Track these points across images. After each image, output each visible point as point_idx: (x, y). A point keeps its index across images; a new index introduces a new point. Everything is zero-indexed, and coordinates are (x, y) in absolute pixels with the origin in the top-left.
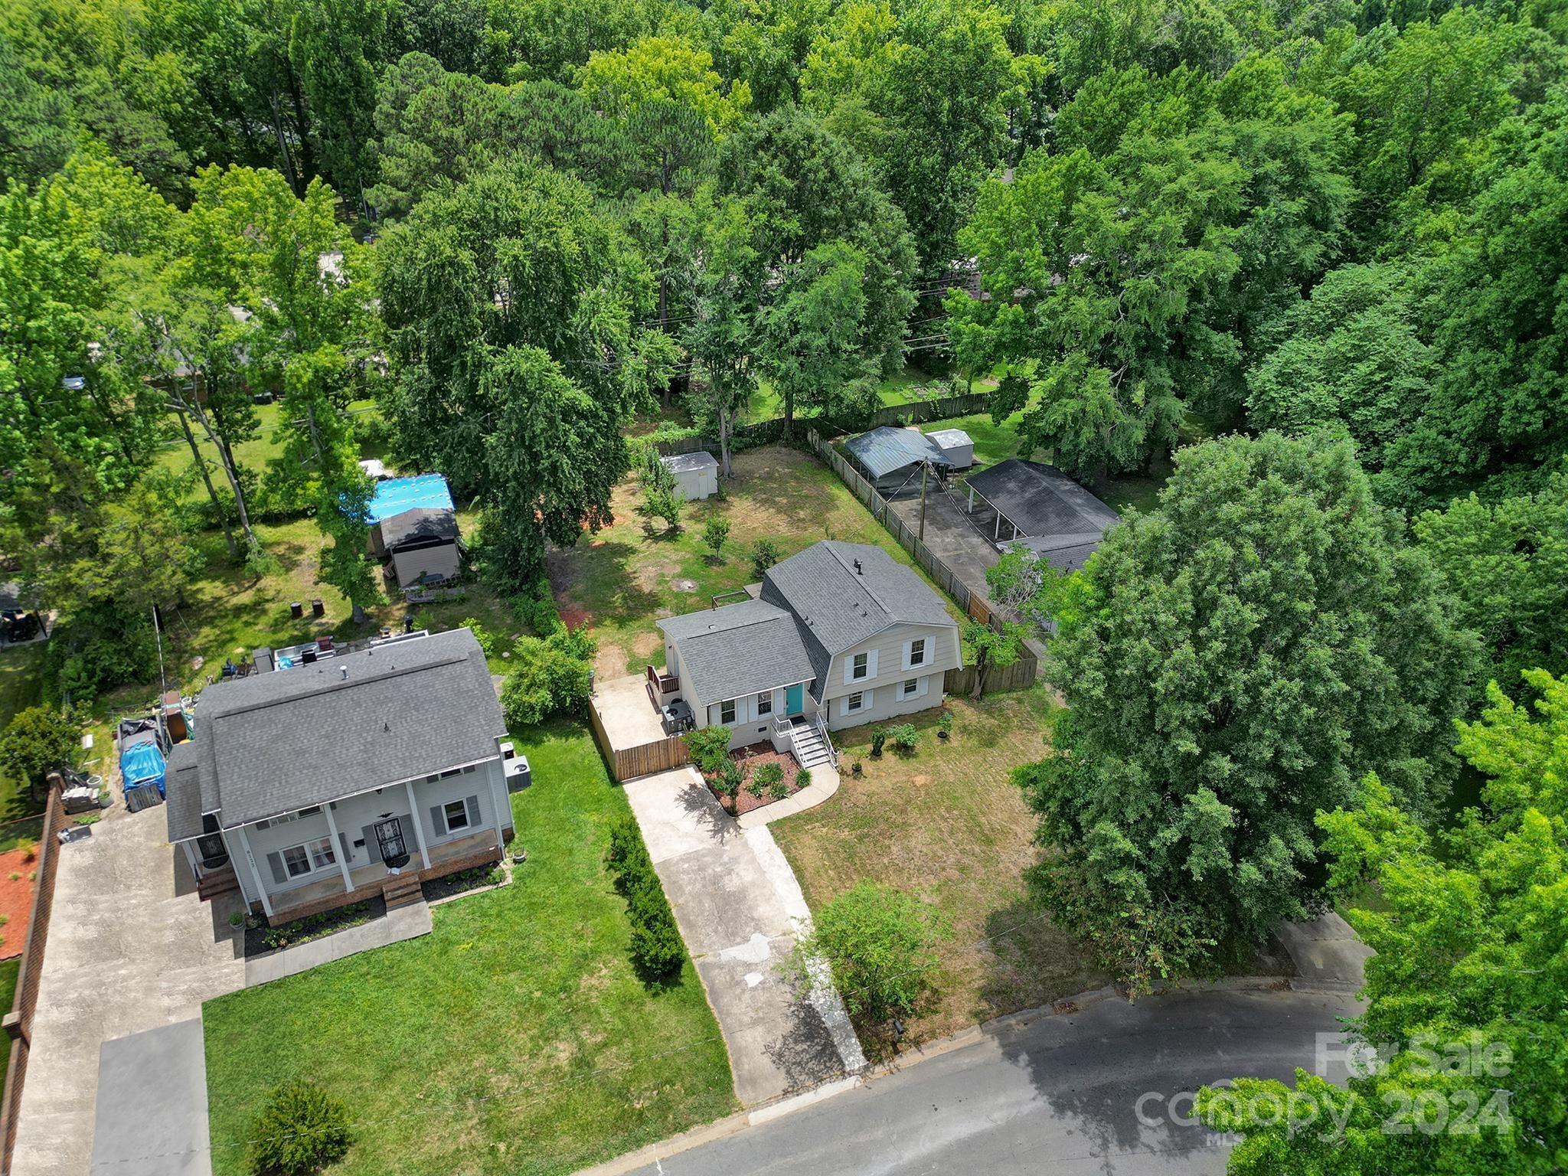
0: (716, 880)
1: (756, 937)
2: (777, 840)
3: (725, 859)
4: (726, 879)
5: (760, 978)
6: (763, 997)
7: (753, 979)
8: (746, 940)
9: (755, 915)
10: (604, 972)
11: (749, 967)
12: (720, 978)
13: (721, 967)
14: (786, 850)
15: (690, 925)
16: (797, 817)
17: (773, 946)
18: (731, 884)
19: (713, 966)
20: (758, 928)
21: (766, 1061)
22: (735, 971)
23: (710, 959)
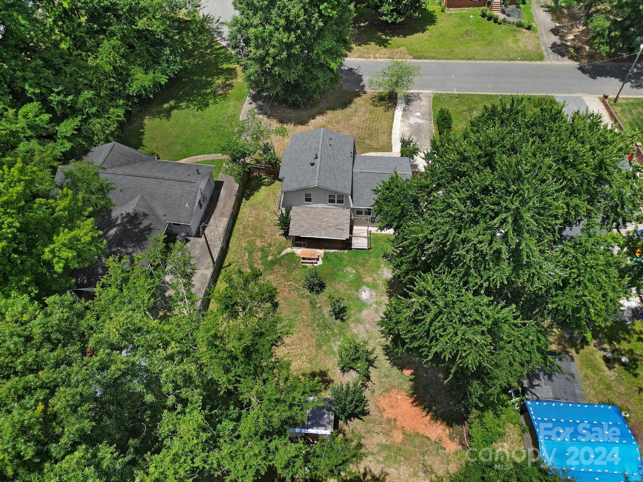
1: (412, 123)
2: (392, 146)
5: (416, 114)
6: (418, 109)
7: (418, 114)
11: (418, 117)
12: (427, 117)
13: (426, 119)
14: (390, 142)
16: (380, 151)
17: (409, 120)
19: (428, 120)
20: (411, 125)
21: (423, 99)
22: (423, 117)
23: (428, 122)
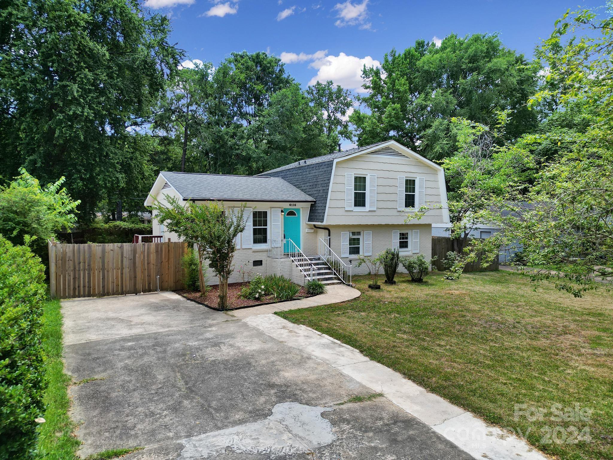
0: (187, 353)
1: (284, 410)
3: (208, 335)
4: (209, 351)
8: (260, 414)
17: (334, 418)
18: (220, 354)
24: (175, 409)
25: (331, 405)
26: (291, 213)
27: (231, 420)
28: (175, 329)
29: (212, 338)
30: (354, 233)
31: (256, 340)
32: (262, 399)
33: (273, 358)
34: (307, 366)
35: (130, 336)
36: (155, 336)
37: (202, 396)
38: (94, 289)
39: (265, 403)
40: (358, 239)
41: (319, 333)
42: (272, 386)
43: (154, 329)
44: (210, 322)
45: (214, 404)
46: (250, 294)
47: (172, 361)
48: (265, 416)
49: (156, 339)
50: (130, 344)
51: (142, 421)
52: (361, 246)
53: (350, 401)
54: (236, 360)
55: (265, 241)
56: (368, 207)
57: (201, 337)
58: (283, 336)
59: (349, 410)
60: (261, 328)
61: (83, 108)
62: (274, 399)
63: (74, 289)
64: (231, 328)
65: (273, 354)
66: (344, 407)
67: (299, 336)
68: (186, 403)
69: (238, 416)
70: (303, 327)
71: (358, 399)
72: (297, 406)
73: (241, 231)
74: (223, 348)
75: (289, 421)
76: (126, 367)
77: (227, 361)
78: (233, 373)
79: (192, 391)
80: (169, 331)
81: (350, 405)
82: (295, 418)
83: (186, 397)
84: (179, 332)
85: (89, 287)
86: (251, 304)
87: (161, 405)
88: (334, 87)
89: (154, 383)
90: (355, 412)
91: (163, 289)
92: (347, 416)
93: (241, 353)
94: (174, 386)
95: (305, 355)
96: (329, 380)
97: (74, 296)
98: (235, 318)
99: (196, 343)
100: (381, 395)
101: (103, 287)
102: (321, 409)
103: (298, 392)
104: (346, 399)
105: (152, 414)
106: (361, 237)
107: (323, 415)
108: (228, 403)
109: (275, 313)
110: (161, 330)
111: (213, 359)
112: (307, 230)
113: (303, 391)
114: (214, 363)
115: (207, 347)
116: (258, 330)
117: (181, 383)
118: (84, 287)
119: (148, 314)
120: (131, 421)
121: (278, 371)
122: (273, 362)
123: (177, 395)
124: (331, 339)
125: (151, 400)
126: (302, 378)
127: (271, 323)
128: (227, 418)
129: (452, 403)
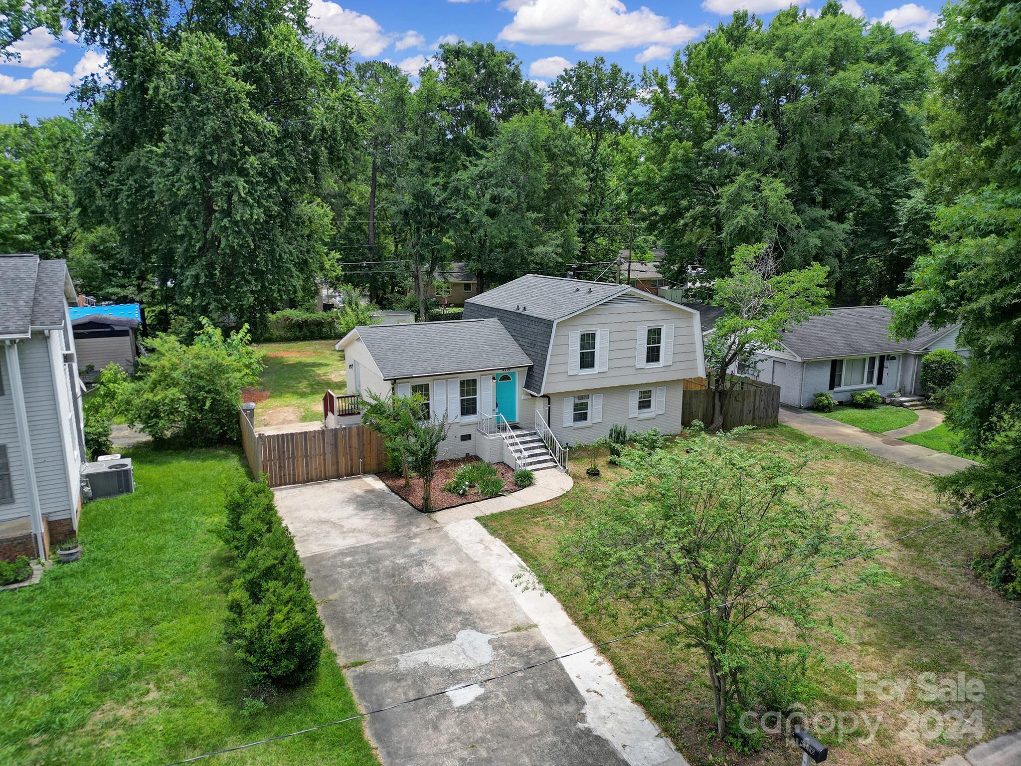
0: (396, 573)
1: (464, 636)
2: (493, 531)
3: (413, 550)
4: (413, 571)
5: (476, 691)
7: (463, 694)
8: (448, 638)
9: (464, 608)
10: (153, 695)
11: (454, 676)
12: (395, 695)
13: (398, 678)
14: (508, 539)
15: (344, 624)
17: (496, 645)
18: (422, 575)
19: (382, 677)
20: (469, 624)
22: (426, 683)
23: (378, 667)
24: (391, 630)
25: (497, 632)
26: (505, 378)
27: (428, 642)
28: (383, 539)
29: (416, 555)
30: (580, 398)
31: (454, 558)
32: (451, 626)
33: (465, 583)
34: (490, 593)
35: (347, 549)
36: (367, 549)
37: (409, 621)
38: (299, 476)
39: (452, 629)
40: (586, 404)
41: (511, 552)
42: (459, 613)
43: (366, 539)
44: (415, 530)
45: (417, 628)
46: (454, 488)
47: (385, 582)
48: (451, 640)
49: (368, 554)
50: (348, 559)
51: (371, 640)
52: (589, 411)
53: (512, 630)
54: (435, 584)
55: (474, 411)
56: (597, 369)
57: (406, 553)
58: (479, 554)
59: (509, 639)
60: (460, 541)
61: (252, 207)
62: (459, 626)
63: (280, 477)
64: (433, 541)
65: (467, 577)
66: (506, 635)
67: (491, 555)
68: (398, 626)
69: (433, 639)
70: (498, 542)
71: (518, 629)
72: (474, 633)
73: (443, 440)
74: (426, 568)
75: (466, 646)
76: (350, 588)
77: (428, 584)
78: (432, 599)
79: (402, 616)
80: (379, 542)
81: (511, 634)
82: (470, 643)
83: (398, 621)
84: (388, 545)
85: (294, 475)
86: (455, 503)
87: (382, 628)
88: (607, 69)
89: (374, 606)
90: (512, 640)
91: (366, 473)
92: (505, 643)
93: (439, 574)
94: (389, 610)
95: (492, 580)
96: (504, 610)
97: (281, 485)
98: (437, 525)
99: (402, 561)
100: (536, 626)
101: (307, 474)
102: (489, 637)
103: (477, 620)
104: (510, 628)
105: (377, 635)
106: (589, 401)
107: (489, 641)
108: (427, 628)
109: (476, 518)
110: (371, 542)
111: (417, 581)
112: (523, 397)
113: (481, 619)
114: (418, 586)
115: (412, 566)
116: (457, 544)
117: (393, 608)
118: (289, 475)
119: (357, 515)
120: (365, 639)
121: (467, 597)
122: (464, 587)
123: (392, 618)
124: (520, 560)
125: (374, 622)
126: (483, 606)
127: (470, 535)
128: (425, 641)
129: (585, 635)
